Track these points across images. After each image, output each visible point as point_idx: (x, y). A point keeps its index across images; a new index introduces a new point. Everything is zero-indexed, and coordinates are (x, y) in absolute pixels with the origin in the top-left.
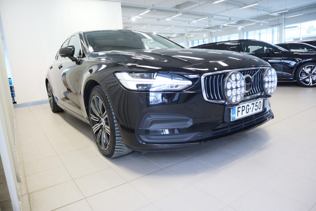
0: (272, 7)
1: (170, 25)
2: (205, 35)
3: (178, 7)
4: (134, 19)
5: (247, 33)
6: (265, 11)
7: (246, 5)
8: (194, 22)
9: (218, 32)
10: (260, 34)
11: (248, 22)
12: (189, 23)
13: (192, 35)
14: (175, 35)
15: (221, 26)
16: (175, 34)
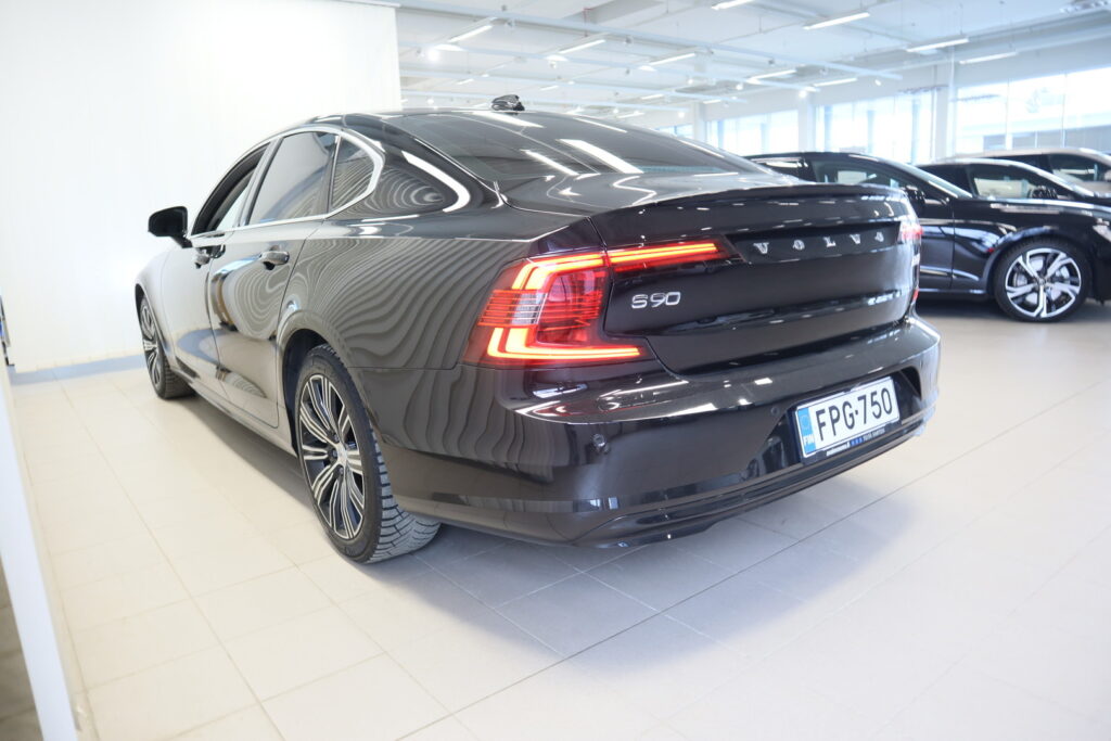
0: (913, 25)
1: (559, 78)
2: (682, 114)
3: (589, 14)
4: (434, 54)
5: (827, 109)
6: (891, 37)
7: (826, 17)
8: (648, 68)
9: (727, 103)
10: (870, 114)
11: (833, 73)
12: (628, 72)
13: (637, 113)
14: (579, 109)
15: (737, 83)
16: (576, 106)
